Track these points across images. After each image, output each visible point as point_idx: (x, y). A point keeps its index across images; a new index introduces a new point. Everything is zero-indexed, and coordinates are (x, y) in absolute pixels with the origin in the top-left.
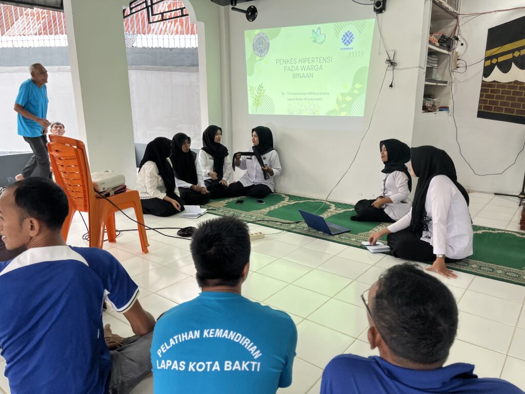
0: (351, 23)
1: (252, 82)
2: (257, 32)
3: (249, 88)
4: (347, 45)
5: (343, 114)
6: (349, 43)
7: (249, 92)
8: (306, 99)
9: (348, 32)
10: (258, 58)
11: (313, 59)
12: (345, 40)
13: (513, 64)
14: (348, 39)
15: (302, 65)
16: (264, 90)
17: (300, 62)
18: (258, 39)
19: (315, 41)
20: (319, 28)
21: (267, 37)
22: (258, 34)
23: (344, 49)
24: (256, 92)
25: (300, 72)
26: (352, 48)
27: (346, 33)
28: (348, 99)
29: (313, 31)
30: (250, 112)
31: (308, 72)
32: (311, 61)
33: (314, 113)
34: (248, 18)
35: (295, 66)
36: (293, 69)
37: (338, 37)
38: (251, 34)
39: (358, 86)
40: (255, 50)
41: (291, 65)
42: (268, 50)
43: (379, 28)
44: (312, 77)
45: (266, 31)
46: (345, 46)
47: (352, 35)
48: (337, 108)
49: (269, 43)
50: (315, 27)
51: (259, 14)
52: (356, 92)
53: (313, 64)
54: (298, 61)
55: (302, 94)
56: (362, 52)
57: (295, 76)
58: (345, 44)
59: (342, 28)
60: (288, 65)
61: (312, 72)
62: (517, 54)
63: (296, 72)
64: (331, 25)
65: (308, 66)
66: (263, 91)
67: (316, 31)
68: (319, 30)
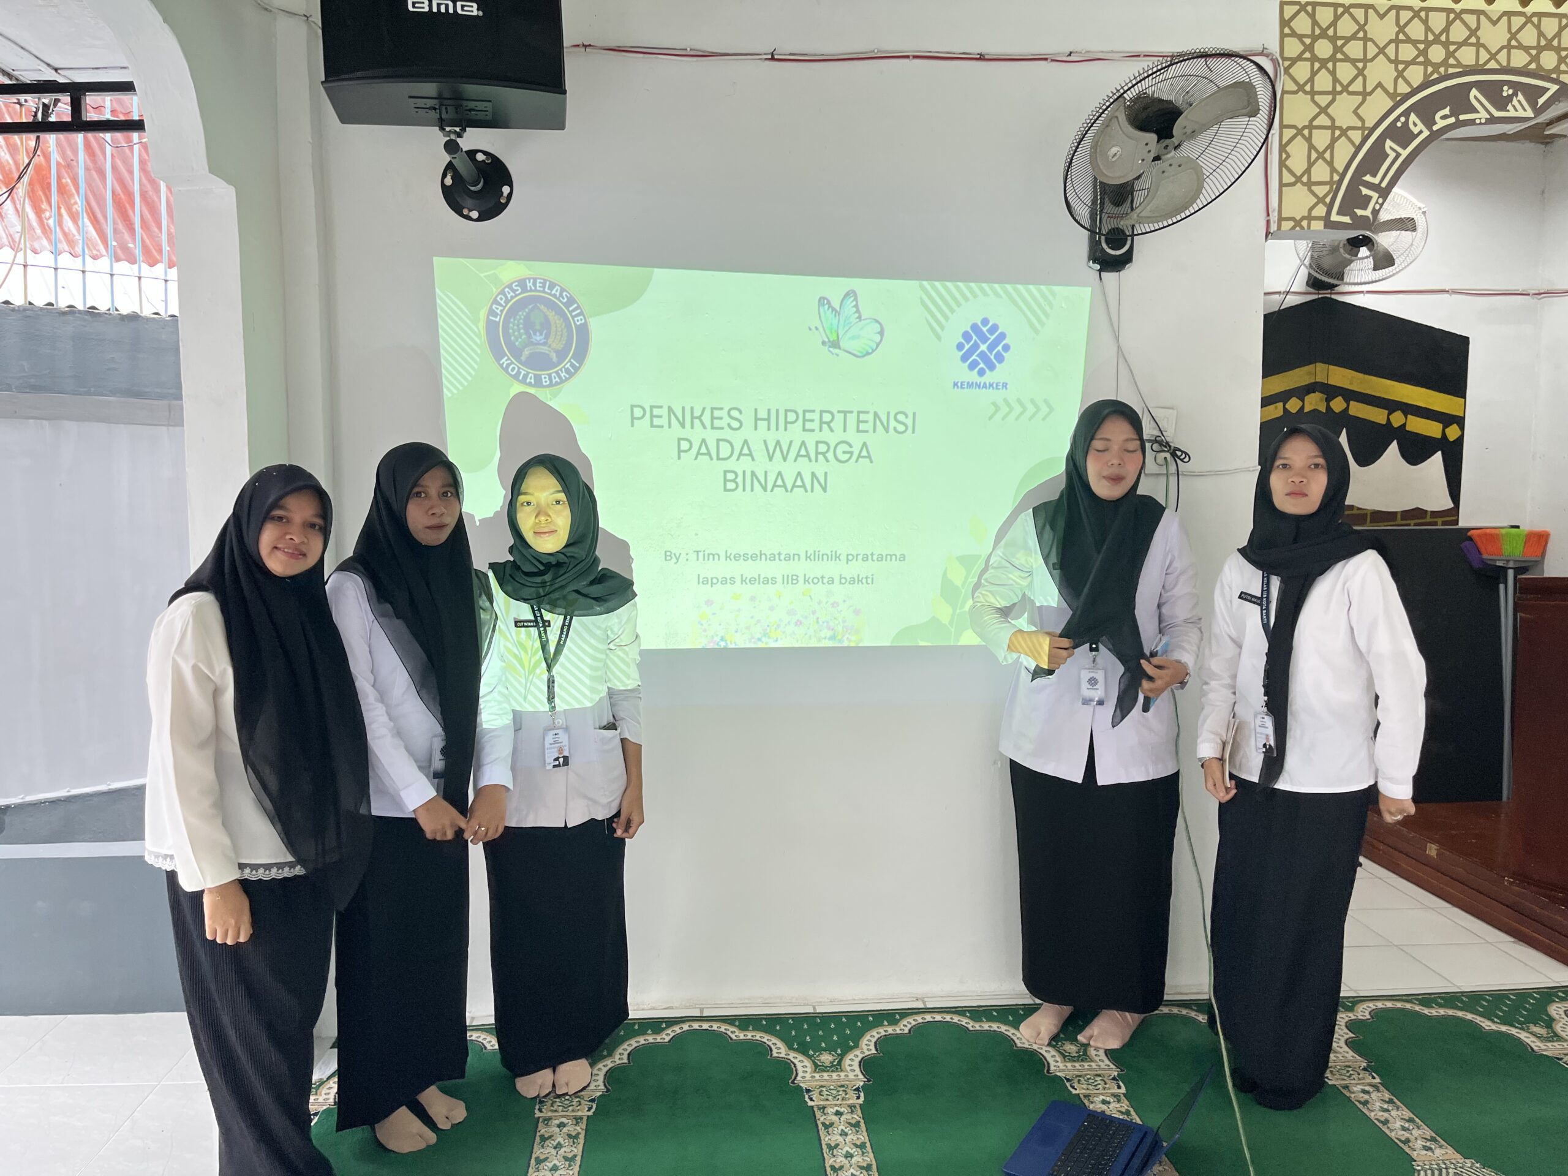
0: (997, 295)
2: (512, 271)
4: (981, 373)
6: (992, 367)
8: (792, 579)
9: (985, 321)
11: (827, 417)
12: (970, 352)
14: (983, 348)
15: (772, 437)
17: (763, 425)
18: (521, 305)
19: (835, 344)
20: (851, 294)
21: (571, 301)
22: (522, 283)
23: (970, 385)
25: (761, 464)
26: (1005, 385)
27: (975, 328)
29: (823, 301)
31: (806, 468)
32: (815, 425)
33: (833, 638)
34: (457, 202)
35: (737, 439)
36: (725, 450)
37: (939, 338)
40: (498, 354)
41: (711, 436)
43: (1109, 319)
44: (825, 490)
45: (569, 276)
46: (973, 376)
47: (1003, 336)
48: (945, 613)
50: (834, 287)
51: (523, 195)
53: (826, 435)
54: (748, 419)
55: (773, 558)
57: (730, 482)
58: (972, 367)
59: (959, 305)
60: (696, 434)
61: (821, 467)
63: (745, 464)
64: (907, 290)
65: (803, 443)
67: (836, 304)
68: (850, 302)
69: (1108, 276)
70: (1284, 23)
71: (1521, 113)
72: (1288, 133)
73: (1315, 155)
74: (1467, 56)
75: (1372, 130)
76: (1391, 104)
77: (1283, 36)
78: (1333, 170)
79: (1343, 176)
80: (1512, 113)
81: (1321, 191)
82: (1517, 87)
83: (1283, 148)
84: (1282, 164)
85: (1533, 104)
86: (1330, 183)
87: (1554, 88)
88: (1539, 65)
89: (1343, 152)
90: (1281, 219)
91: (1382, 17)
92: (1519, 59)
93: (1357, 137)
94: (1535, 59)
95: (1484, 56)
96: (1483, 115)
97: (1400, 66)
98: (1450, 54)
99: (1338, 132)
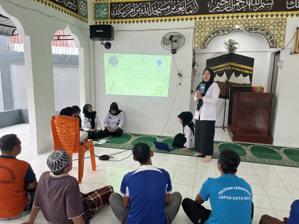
0: (161, 56)
1: (108, 79)
2: (111, 54)
3: (106, 81)
4: (159, 66)
6: (160, 65)
7: (106, 83)
8: (139, 88)
10: (112, 67)
11: (142, 70)
12: (158, 63)
13: (217, 74)
15: (137, 72)
16: (115, 83)
18: (112, 58)
19: (143, 62)
21: (117, 58)
22: (112, 56)
24: (110, 84)
25: (136, 76)
26: (162, 67)
27: (158, 60)
28: (160, 89)
30: (107, 93)
31: (140, 76)
33: (143, 95)
34: (106, 47)
35: (133, 72)
36: (132, 74)
37: (154, 62)
38: (107, 55)
39: (165, 83)
40: (110, 63)
42: (118, 64)
43: (174, 60)
44: (142, 78)
45: (117, 55)
46: (158, 66)
47: (161, 61)
48: (155, 93)
49: (118, 61)
50: (143, 56)
51: (112, 47)
52: (164, 86)
53: (142, 72)
54: (134, 70)
55: (137, 86)
56: (166, 69)
57: (132, 77)
59: (157, 58)
60: (129, 72)
61: (142, 76)
62: (218, 71)
64: (151, 56)
65: (140, 73)
68: (145, 58)
69: (174, 54)
70: (195, 24)
71: (226, 33)
72: (195, 37)
73: (199, 40)
74: (219, 26)
75: (206, 36)
76: (209, 33)
77: (195, 25)
78: (201, 41)
79: (202, 42)
80: (225, 33)
81: (199, 44)
82: (226, 30)
83: (195, 39)
84: (195, 41)
85: (228, 32)
86: (201, 43)
87: (231, 29)
88: (229, 27)
89: (202, 39)
90: (194, 47)
91: (208, 22)
92: (227, 26)
93: (204, 37)
94: (229, 26)
95: (222, 26)
96: (221, 34)
97: (210, 28)
98: (217, 26)
99: (202, 37)
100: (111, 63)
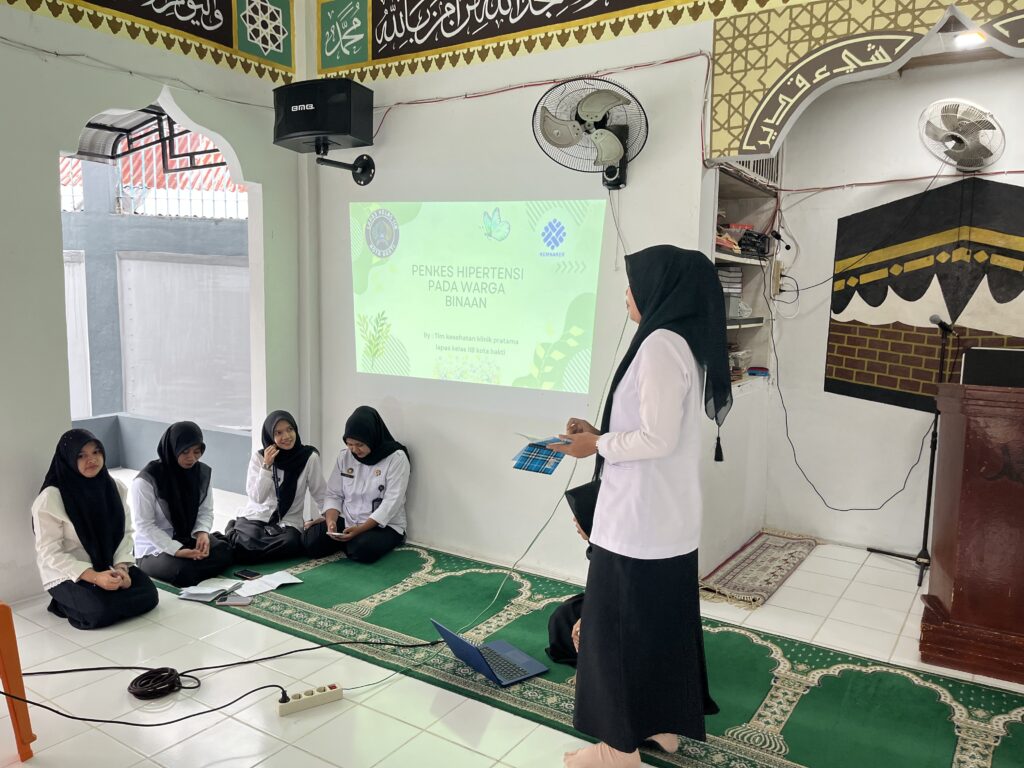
0: (560, 206)
1: (364, 307)
2: (374, 206)
3: (356, 319)
4: (553, 248)
5: (547, 386)
6: (557, 245)
7: (357, 328)
8: (472, 350)
9: (555, 221)
10: (376, 259)
11: (486, 271)
13: (890, 289)
14: (554, 235)
15: (464, 280)
16: (389, 326)
17: (461, 274)
18: (376, 222)
19: (490, 235)
20: (497, 210)
21: (394, 218)
22: (377, 212)
23: (547, 254)
24: (371, 328)
25: (460, 294)
26: (563, 254)
27: (550, 224)
28: (557, 355)
29: (486, 213)
30: (360, 368)
31: (477, 295)
32: (481, 275)
33: (487, 380)
34: (357, 178)
35: (451, 280)
36: (446, 286)
37: (534, 230)
38: (361, 210)
39: (576, 331)
40: (369, 244)
41: (441, 279)
42: (396, 243)
43: (614, 218)
44: (485, 306)
45: (393, 207)
46: (548, 250)
47: (563, 228)
48: (535, 372)
49: (397, 231)
50: (490, 206)
51: (379, 172)
52: (572, 343)
53: (485, 280)
54: (455, 271)
55: (464, 339)
56: (583, 263)
57: (449, 301)
58: (549, 244)
59: (543, 212)
60: (436, 278)
61: (483, 295)
62: (896, 270)
63: (453, 293)
64: (521, 205)
65: (477, 284)
66: (385, 326)
67: (491, 215)
68: (496, 213)
69: (615, 192)
70: (716, 32)
71: (881, 61)
72: (716, 100)
73: (733, 110)
74: (841, 29)
75: (770, 90)
76: (784, 70)
77: (715, 40)
79: (750, 122)
80: (874, 61)
81: (736, 132)
82: (877, 43)
83: (713, 109)
84: (712, 118)
85: (890, 52)
86: (742, 126)
87: (908, 39)
88: (897, 25)
89: (751, 106)
90: (712, 151)
91: (779, 15)
92: (881, 23)
93: (759, 95)
94: (894, 21)
95: (854, 26)
96: (852, 67)
97: (791, 45)
98: (828, 30)
99: (747, 94)
100: (375, 242)
